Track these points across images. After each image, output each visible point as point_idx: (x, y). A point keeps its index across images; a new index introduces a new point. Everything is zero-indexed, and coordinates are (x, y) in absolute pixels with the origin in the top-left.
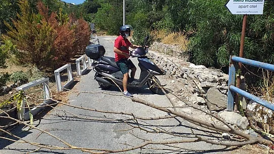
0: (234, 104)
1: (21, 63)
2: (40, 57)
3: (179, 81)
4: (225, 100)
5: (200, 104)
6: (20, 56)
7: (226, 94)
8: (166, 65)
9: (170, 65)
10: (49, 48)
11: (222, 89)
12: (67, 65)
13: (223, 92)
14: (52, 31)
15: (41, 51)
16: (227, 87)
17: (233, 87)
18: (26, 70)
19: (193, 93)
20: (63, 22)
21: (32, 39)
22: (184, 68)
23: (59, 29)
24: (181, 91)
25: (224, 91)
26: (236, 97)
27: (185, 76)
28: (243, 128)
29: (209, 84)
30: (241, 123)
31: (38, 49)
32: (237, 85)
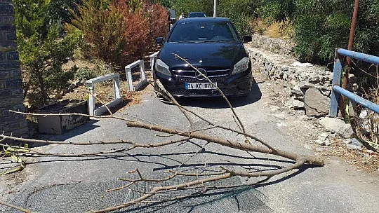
0: (338, 109)
1: (87, 58)
2: (107, 50)
3: (277, 84)
4: (327, 103)
5: (297, 108)
6: (86, 49)
7: (328, 96)
8: (264, 64)
9: (269, 64)
10: (119, 40)
11: (324, 90)
12: (139, 61)
13: (324, 93)
14: (122, 19)
15: (110, 43)
16: (330, 88)
17: (337, 88)
18: (92, 66)
19: (291, 96)
20: (135, 8)
21: (99, 28)
22: (284, 66)
23: (130, 18)
24: (277, 95)
25: (327, 93)
26: (341, 101)
27: (285, 77)
28: (346, 137)
29: (308, 84)
30: (343, 130)
31: (106, 41)
32: (343, 85)
